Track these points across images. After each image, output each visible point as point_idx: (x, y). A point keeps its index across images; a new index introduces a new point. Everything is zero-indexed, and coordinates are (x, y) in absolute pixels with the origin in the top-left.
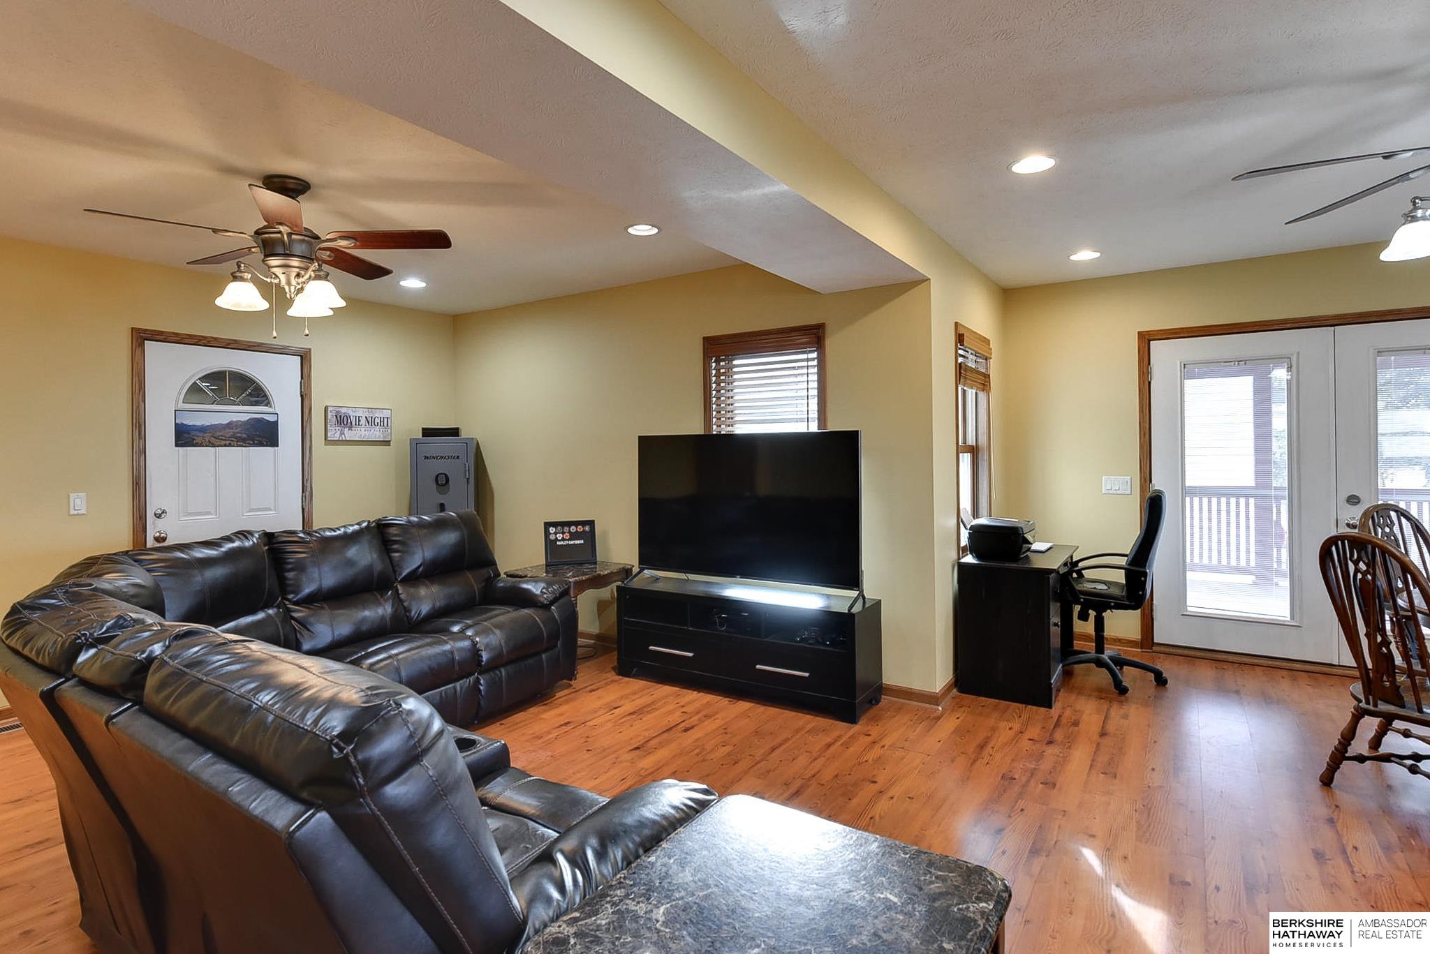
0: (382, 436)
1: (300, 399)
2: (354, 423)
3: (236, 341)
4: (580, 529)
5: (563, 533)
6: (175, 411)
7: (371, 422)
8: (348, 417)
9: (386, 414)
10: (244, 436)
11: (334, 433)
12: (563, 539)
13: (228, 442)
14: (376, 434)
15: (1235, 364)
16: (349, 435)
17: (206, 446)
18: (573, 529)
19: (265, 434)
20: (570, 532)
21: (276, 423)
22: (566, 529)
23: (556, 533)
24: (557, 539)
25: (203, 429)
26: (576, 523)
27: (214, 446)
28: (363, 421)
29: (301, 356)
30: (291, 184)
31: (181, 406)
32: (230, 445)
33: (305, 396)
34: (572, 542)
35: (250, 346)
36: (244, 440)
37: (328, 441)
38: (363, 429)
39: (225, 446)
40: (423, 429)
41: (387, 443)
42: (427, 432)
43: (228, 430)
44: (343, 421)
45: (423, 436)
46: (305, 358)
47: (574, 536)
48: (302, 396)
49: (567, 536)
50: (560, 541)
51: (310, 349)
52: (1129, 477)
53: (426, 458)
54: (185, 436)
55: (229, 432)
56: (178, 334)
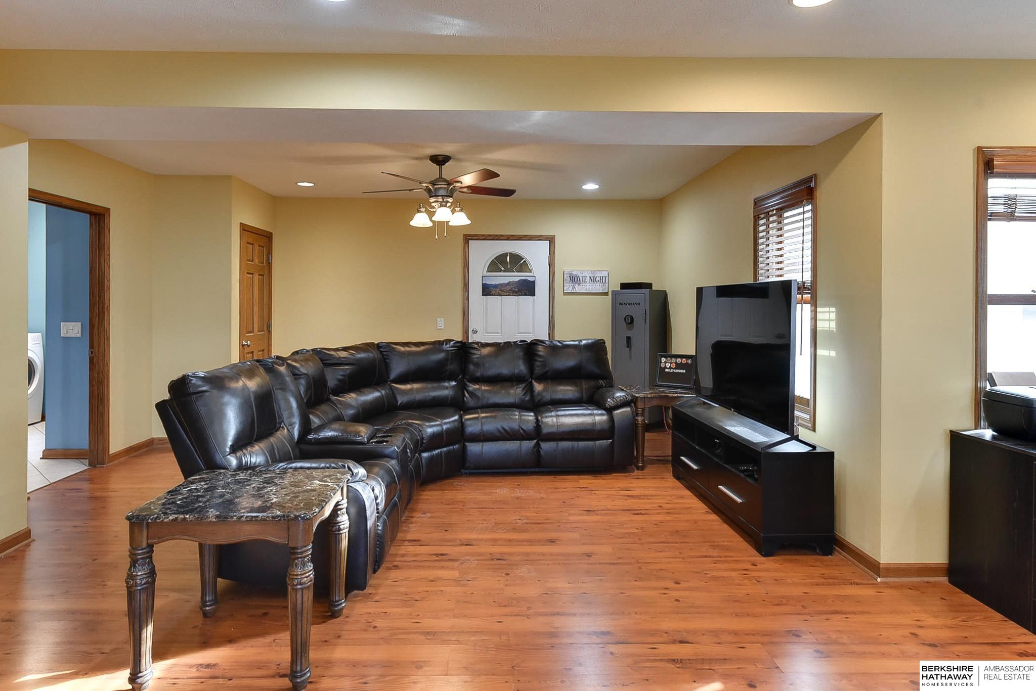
0: (601, 289)
1: (548, 266)
2: (581, 281)
3: (513, 236)
4: (684, 361)
5: (671, 363)
6: (482, 277)
7: (593, 280)
8: (578, 277)
9: (605, 274)
10: (516, 290)
11: (569, 288)
12: (670, 368)
13: (508, 294)
14: (598, 288)
16: (578, 289)
17: (497, 295)
18: (679, 360)
19: (527, 288)
20: (676, 363)
21: (534, 282)
22: (674, 360)
23: (665, 362)
24: (665, 367)
25: (496, 286)
26: (682, 357)
27: (501, 296)
28: (588, 279)
29: (550, 241)
30: (441, 158)
31: (485, 273)
32: (509, 295)
33: (551, 265)
34: (677, 371)
35: (520, 238)
36: (516, 292)
37: (565, 294)
38: (588, 285)
39: (506, 295)
40: (621, 284)
41: (606, 294)
42: (624, 286)
43: (508, 287)
44: (574, 279)
45: (621, 289)
46: (551, 240)
47: (679, 366)
48: (549, 265)
49: (674, 366)
50: (668, 368)
51: (555, 236)
53: (620, 304)
54: (487, 290)
55: (508, 288)
56: (483, 235)
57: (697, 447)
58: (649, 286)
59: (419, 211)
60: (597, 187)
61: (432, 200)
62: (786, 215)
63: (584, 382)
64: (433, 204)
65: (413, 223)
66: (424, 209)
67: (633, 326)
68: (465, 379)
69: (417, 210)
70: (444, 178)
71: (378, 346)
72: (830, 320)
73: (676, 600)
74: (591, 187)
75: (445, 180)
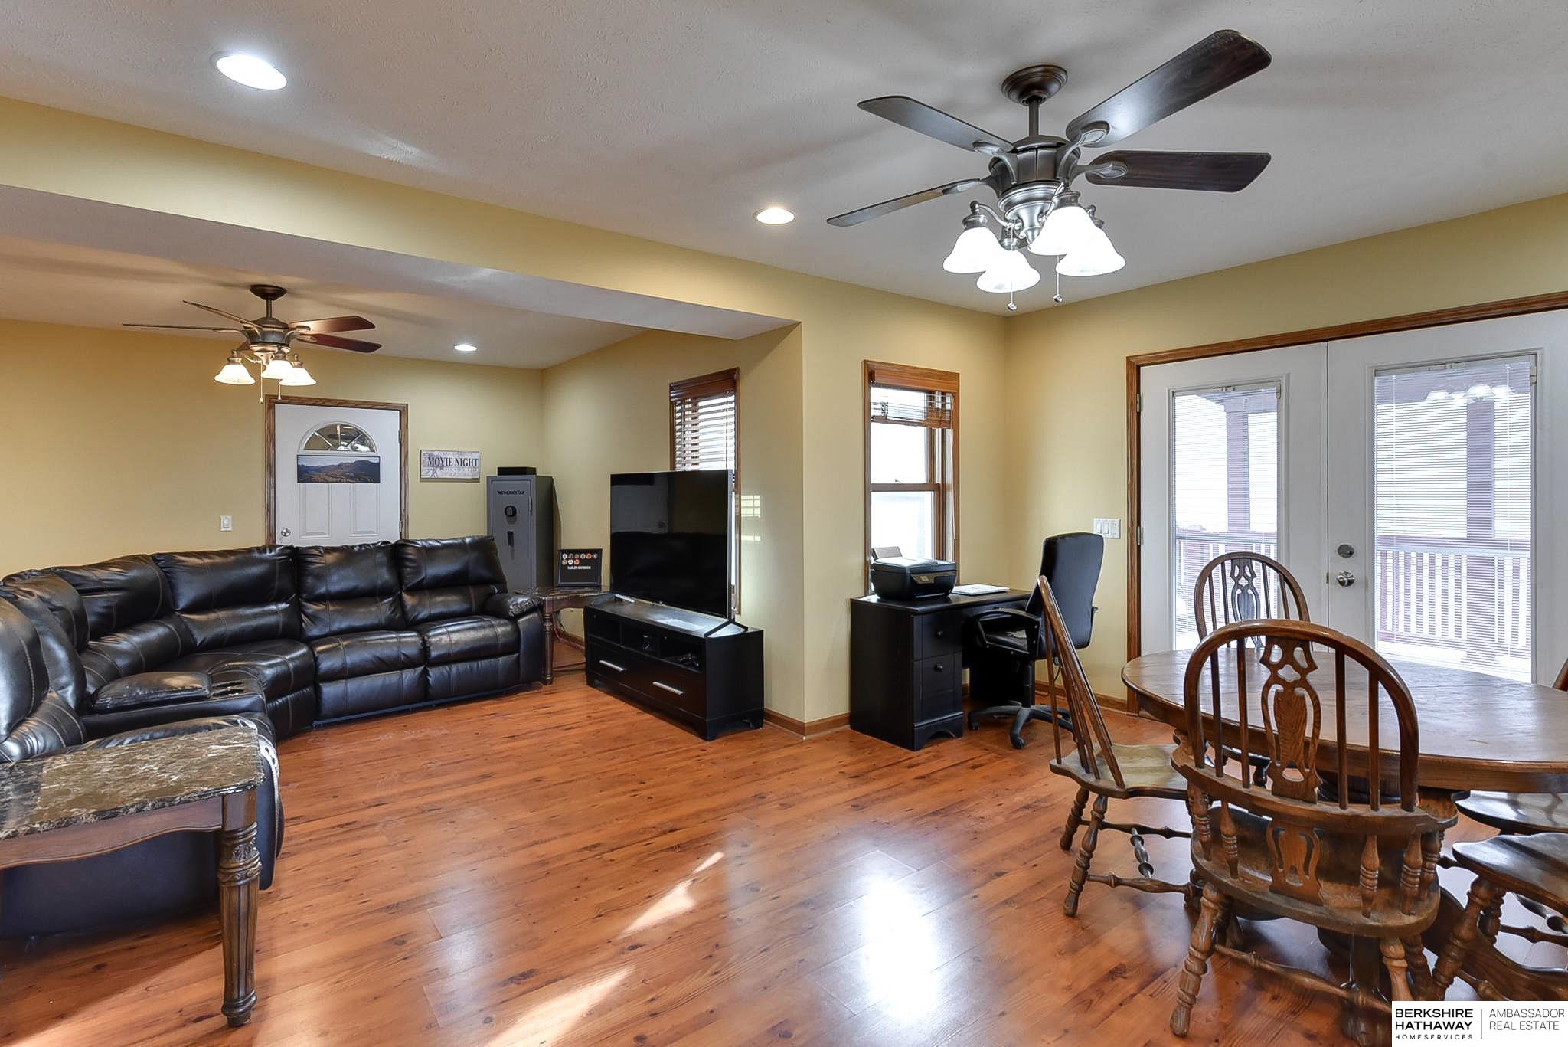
0: (470, 474)
1: (399, 444)
2: (445, 464)
3: (346, 401)
4: (589, 556)
5: (574, 559)
6: (298, 456)
7: (460, 462)
8: (440, 459)
9: (475, 456)
10: (352, 474)
11: (428, 472)
12: (573, 565)
13: (339, 480)
14: (466, 472)
15: (1222, 390)
16: (440, 473)
17: (321, 482)
18: (583, 556)
19: (368, 472)
20: (580, 559)
21: (378, 464)
22: (577, 556)
23: (567, 559)
24: (568, 565)
25: (319, 469)
26: (586, 551)
27: (327, 482)
28: (453, 462)
29: (400, 411)
30: (269, 291)
31: (302, 451)
32: (340, 482)
33: (403, 442)
34: (580, 568)
35: (356, 405)
36: (352, 478)
37: (422, 480)
38: (453, 469)
39: (337, 482)
40: (499, 468)
41: (477, 480)
42: (502, 471)
43: (339, 470)
44: (435, 462)
45: (499, 475)
46: (403, 411)
47: (583, 562)
48: (400, 443)
49: (577, 562)
50: (570, 566)
51: (407, 405)
52: (1118, 520)
53: (499, 493)
54: (305, 475)
55: (340, 472)
56: (321, 399)
57: (622, 647)
58: (533, 471)
59: (230, 362)
60: (474, 349)
61: (256, 348)
62: (701, 404)
63: (471, 590)
64: (258, 354)
65: (218, 378)
66: (240, 359)
67: (516, 519)
68: (302, 598)
69: (228, 359)
70: (275, 319)
71: (155, 559)
72: (754, 507)
73: (649, 798)
74: (465, 348)
75: (278, 322)
